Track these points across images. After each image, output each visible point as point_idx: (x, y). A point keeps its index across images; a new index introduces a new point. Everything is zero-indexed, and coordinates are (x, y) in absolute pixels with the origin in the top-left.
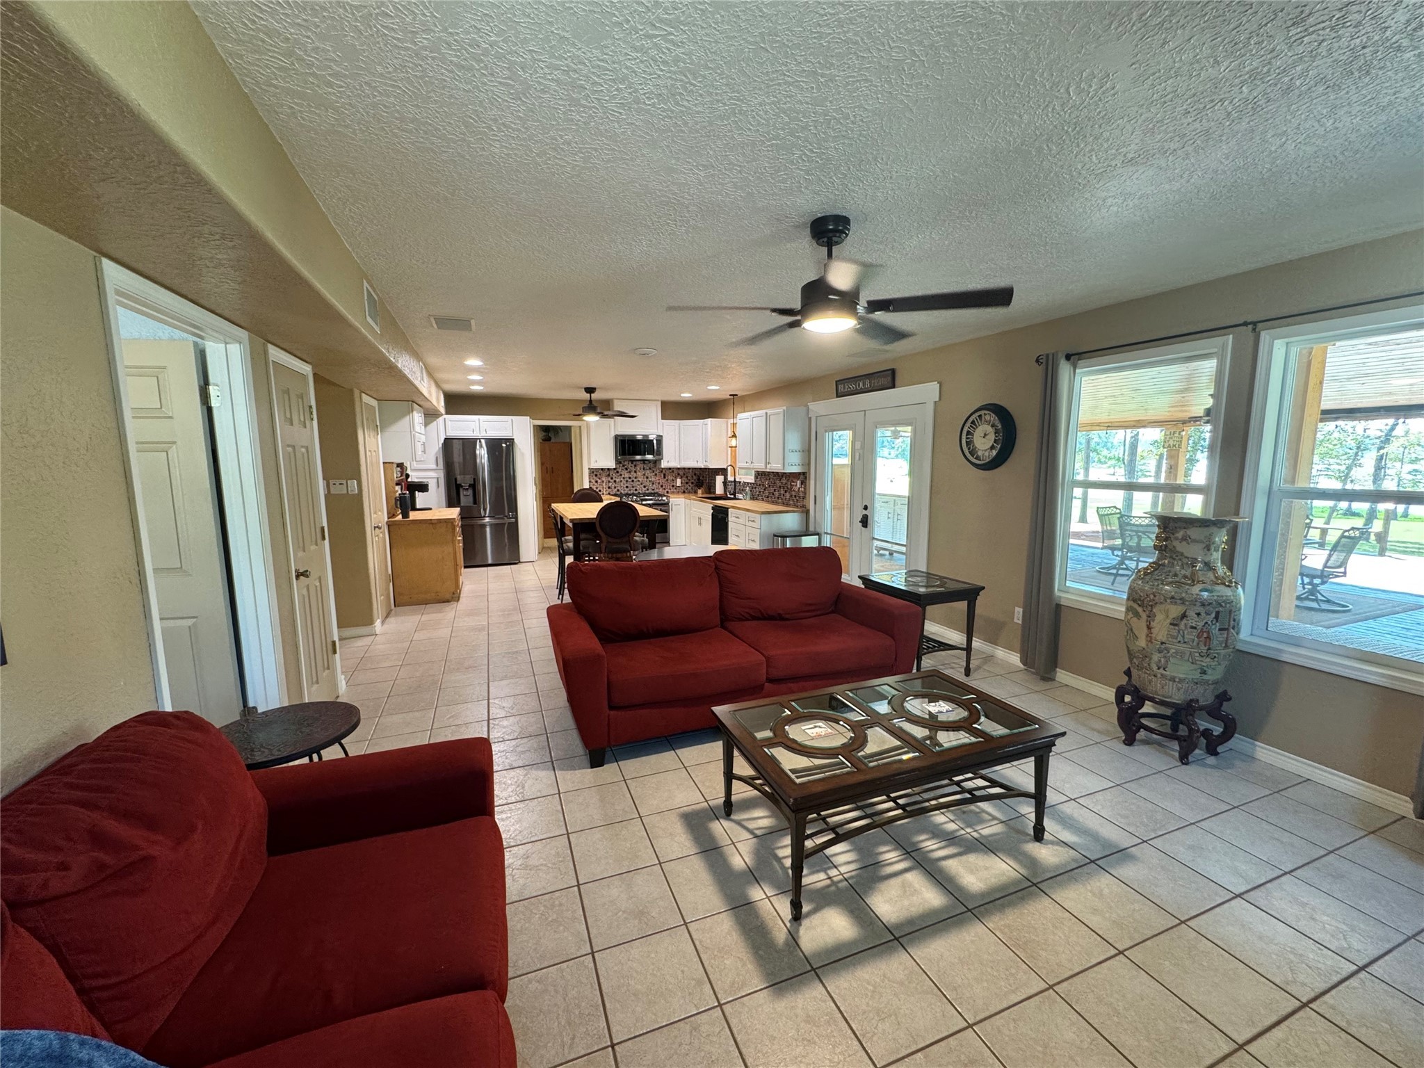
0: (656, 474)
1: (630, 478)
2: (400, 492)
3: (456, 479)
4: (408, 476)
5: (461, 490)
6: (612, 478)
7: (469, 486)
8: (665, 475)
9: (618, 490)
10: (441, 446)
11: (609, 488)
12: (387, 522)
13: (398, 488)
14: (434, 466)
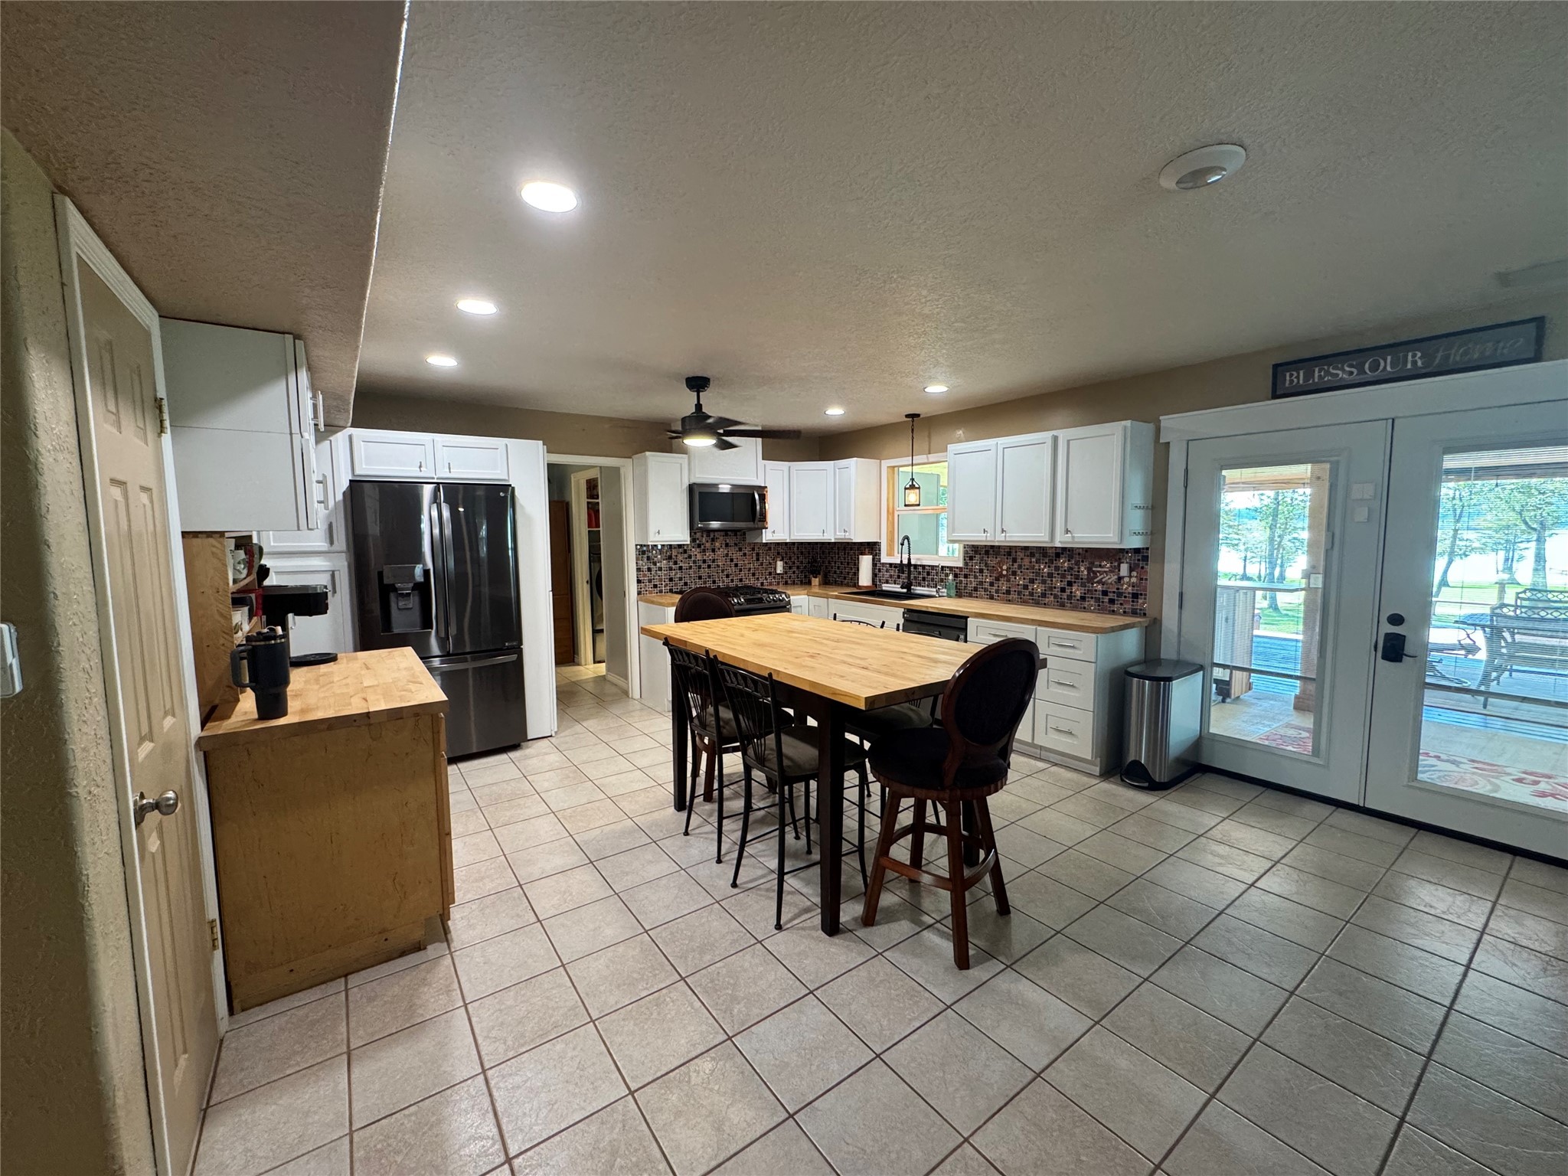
0: (745, 555)
1: (704, 561)
2: (246, 627)
3: (380, 574)
4: (264, 572)
5: (392, 597)
6: (676, 563)
7: (413, 589)
8: (758, 554)
9: (686, 584)
10: (340, 497)
11: (671, 580)
12: (200, 742)
13: (240, 616)
14: (323, 545)
